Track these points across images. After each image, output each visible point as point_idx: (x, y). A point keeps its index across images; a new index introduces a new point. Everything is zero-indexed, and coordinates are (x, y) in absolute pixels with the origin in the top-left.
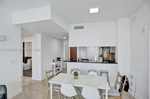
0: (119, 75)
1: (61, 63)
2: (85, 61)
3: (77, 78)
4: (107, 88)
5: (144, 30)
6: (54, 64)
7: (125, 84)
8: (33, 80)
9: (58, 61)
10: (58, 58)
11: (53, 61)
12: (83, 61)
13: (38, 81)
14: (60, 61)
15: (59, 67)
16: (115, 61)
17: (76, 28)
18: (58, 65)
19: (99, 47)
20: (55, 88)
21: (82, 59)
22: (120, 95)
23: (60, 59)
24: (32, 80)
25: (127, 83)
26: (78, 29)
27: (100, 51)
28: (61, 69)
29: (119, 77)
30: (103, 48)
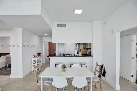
0: (97, 65)
1: (42, 58)
2: (67, 55)
3: (65, 71)
4: (92, 76)
5: (112, 31)
6: (36, 59)
7: (103, 71)
8: (12, 78)
9: (39, 57)
10: (38, 54)
11: (34, 56)
12: (66, 55)
13: (19, 78)
14: (40, 56)
15: (40, 62)
16: (91, 54)
17: (59, 25)
18: (39, 60)
19: (75, 43)
20: (45, 82)
21: (64, 54)
22: (100, 80)
23: (41, 55)
24: (10, 78)
25: (104, 70)
26: (60, 26)
27: (77, 47)
28: (42, 64)
29: (97, 66)
30: (79, 44)
